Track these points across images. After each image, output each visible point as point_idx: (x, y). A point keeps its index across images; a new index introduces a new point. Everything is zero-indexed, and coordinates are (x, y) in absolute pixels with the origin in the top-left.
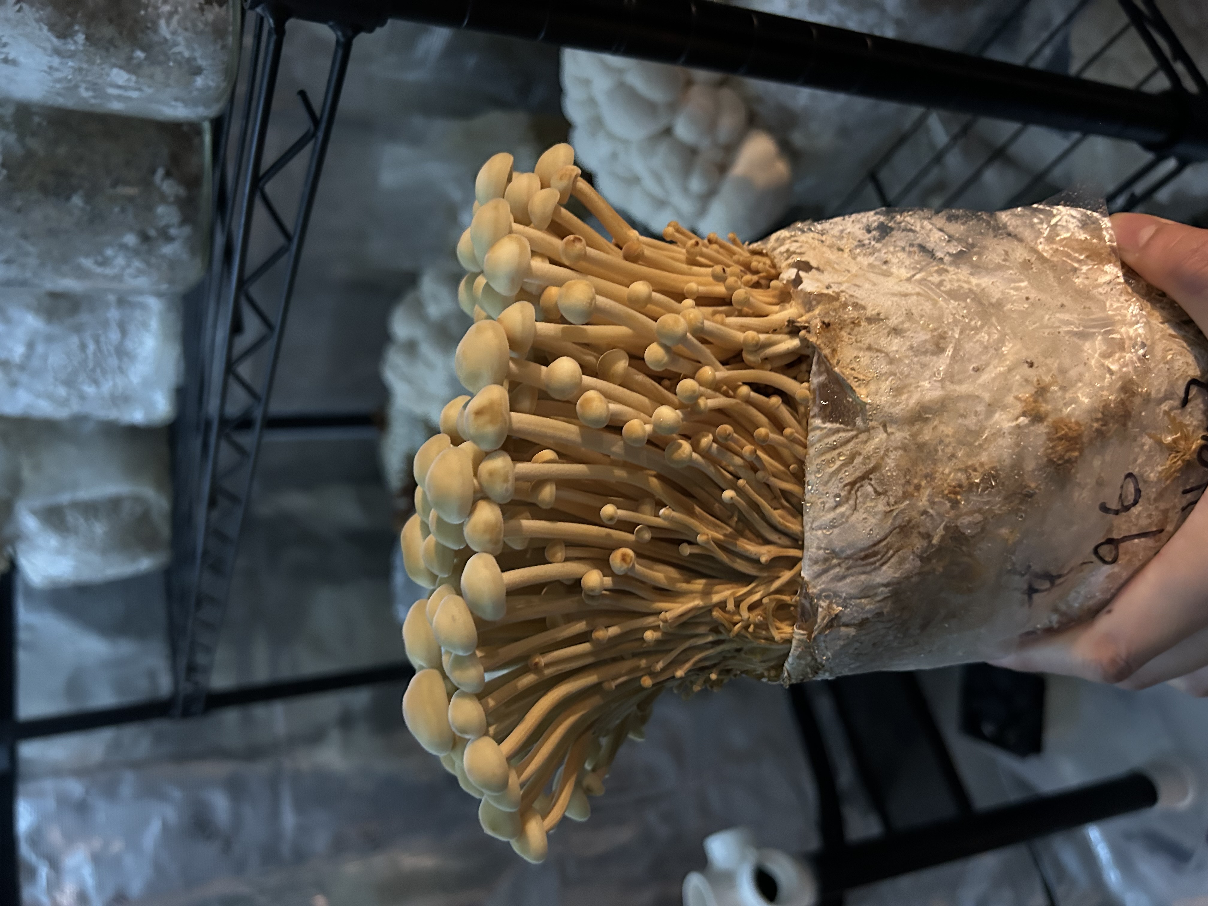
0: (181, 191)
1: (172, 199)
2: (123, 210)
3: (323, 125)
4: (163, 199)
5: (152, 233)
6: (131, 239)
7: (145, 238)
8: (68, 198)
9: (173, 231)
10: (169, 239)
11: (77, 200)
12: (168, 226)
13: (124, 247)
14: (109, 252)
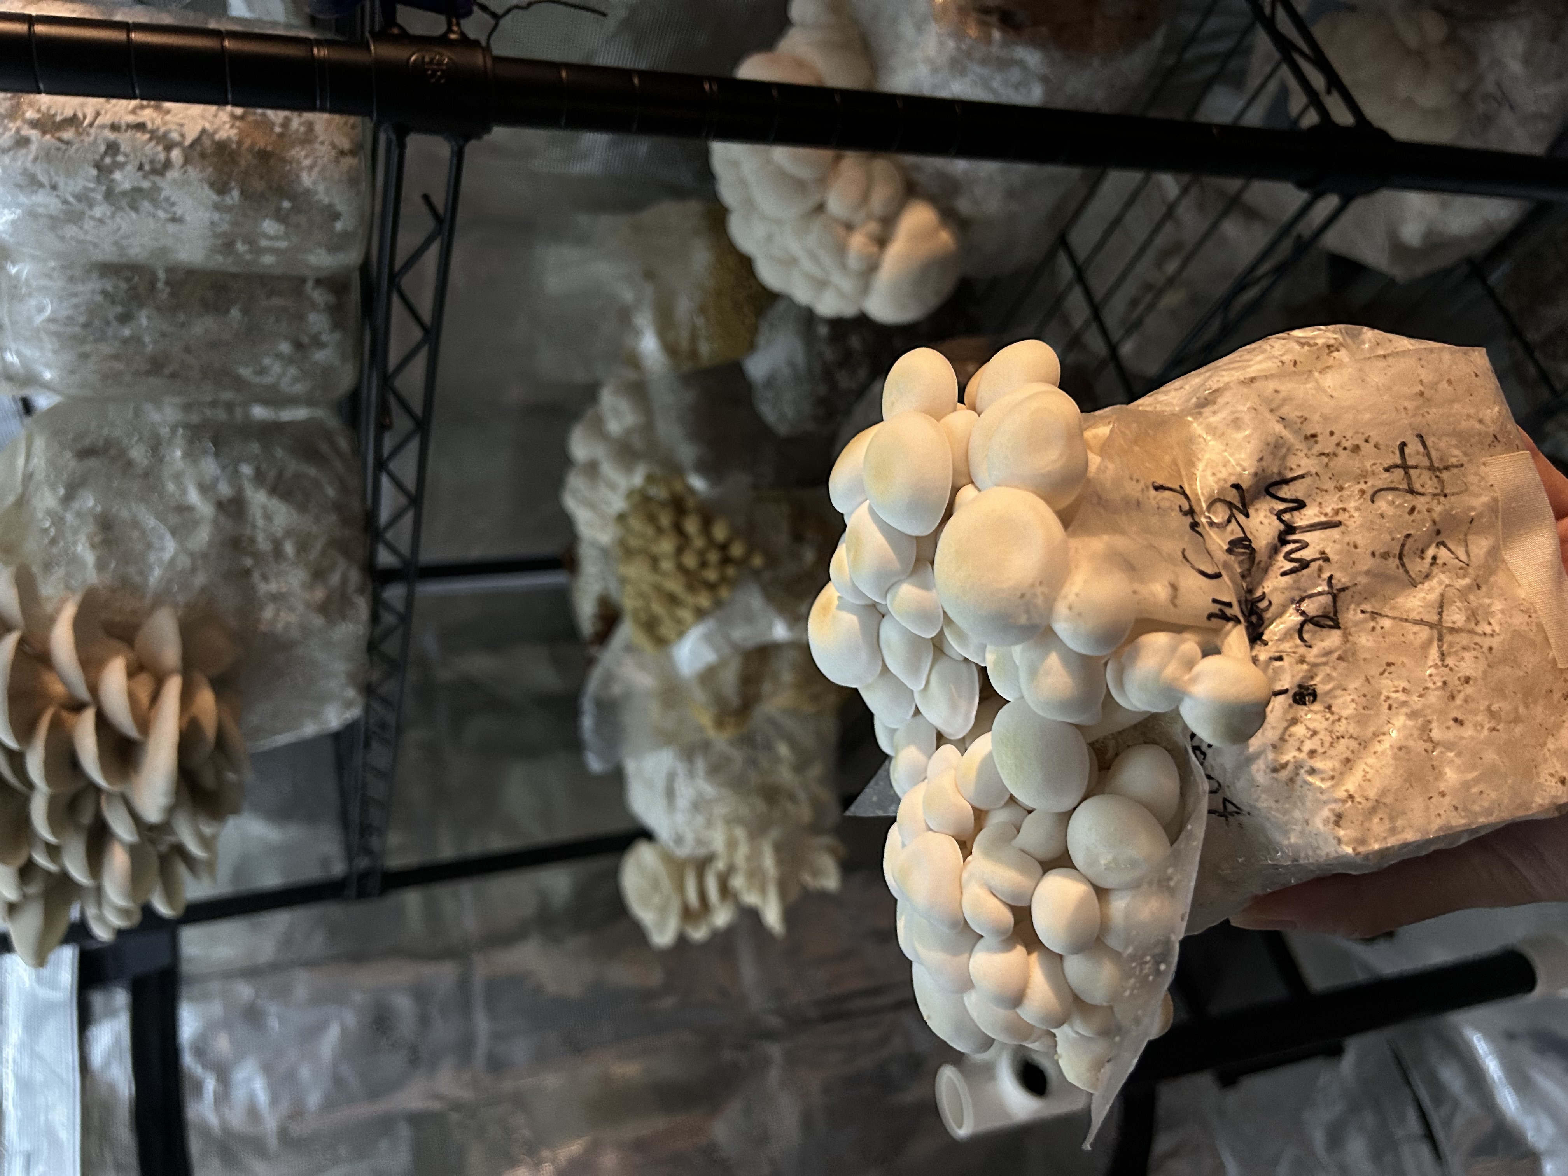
0: (332, 299)
1: (322, 306)
2: (278, 320)
3: (446, 225)
4: (313, 306)
5: (306, 340)
6: (285, 347)
7: (299, 346)
8: (227, 312)
9: (325, 338)
10: (320, 345)
11: (235, 313)
12: (320, 333)
13: (279, 356)
14: (267, 361)
